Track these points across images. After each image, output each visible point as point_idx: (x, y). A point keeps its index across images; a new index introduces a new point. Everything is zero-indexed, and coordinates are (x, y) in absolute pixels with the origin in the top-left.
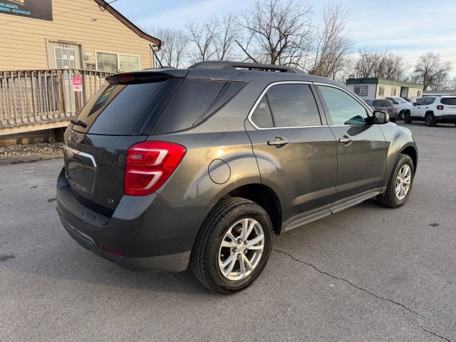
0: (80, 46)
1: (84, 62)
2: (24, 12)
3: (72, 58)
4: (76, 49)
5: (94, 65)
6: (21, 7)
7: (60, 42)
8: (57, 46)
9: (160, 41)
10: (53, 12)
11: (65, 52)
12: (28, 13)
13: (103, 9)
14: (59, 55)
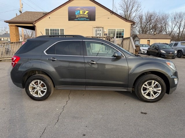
0: (103, 28)
1: (104, 33)
2: (87, 20)
3: (100, 32)
4: (101, 29)
5: (107, 34)
6: (87, 18)
7: (97, 27)
8: (96, 29)
9: (134, 22)
10: (96, 18)
11: (98, 30)
12: (89, 20)
13: (112, 14)
14: (96, 32)
